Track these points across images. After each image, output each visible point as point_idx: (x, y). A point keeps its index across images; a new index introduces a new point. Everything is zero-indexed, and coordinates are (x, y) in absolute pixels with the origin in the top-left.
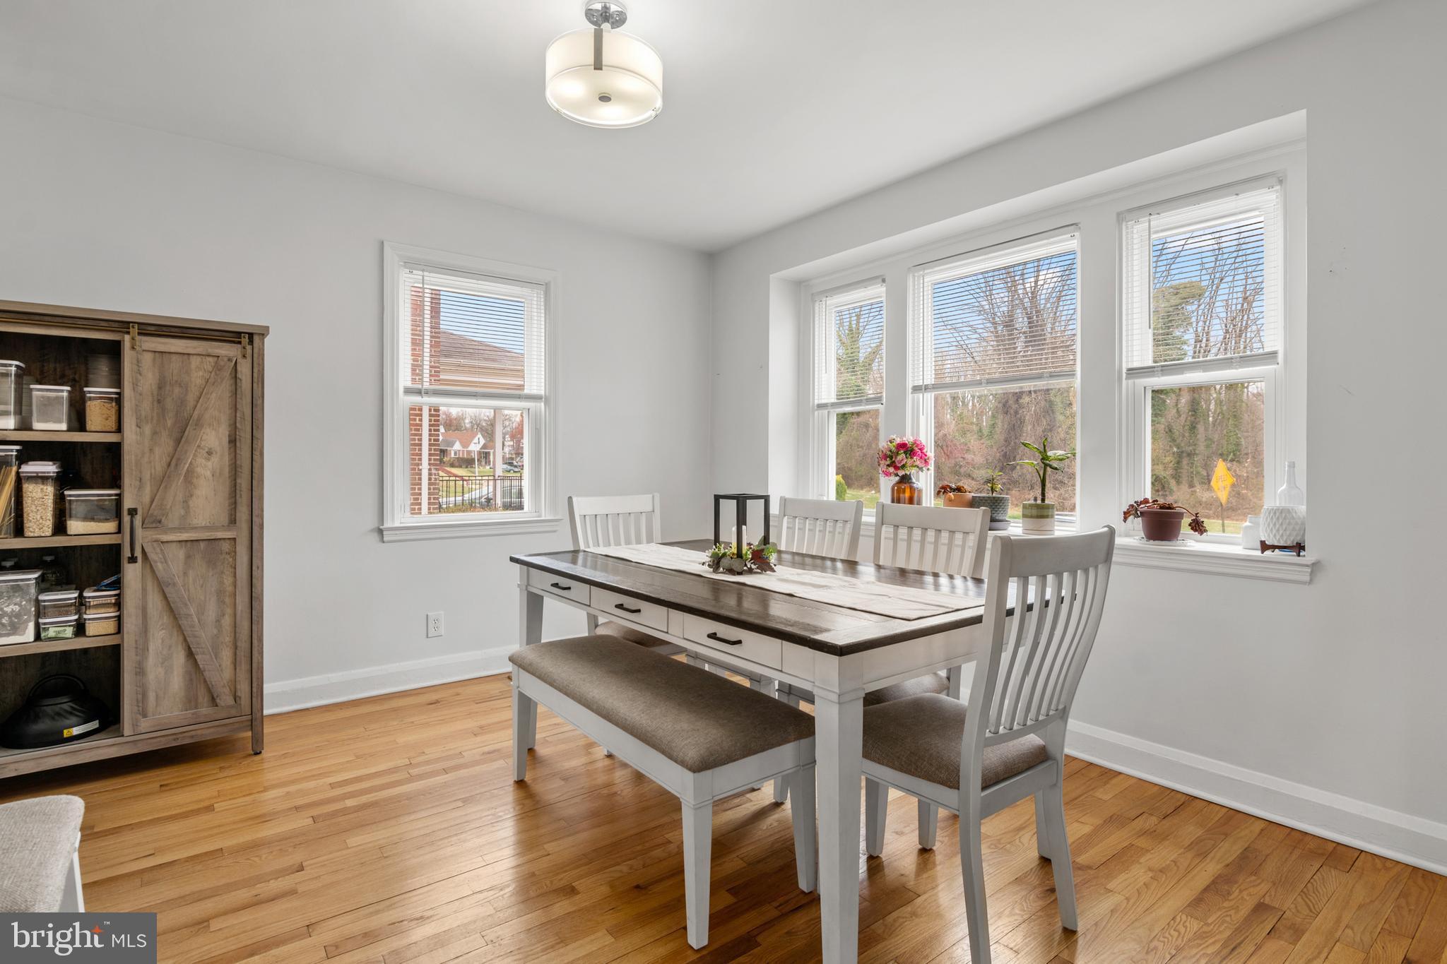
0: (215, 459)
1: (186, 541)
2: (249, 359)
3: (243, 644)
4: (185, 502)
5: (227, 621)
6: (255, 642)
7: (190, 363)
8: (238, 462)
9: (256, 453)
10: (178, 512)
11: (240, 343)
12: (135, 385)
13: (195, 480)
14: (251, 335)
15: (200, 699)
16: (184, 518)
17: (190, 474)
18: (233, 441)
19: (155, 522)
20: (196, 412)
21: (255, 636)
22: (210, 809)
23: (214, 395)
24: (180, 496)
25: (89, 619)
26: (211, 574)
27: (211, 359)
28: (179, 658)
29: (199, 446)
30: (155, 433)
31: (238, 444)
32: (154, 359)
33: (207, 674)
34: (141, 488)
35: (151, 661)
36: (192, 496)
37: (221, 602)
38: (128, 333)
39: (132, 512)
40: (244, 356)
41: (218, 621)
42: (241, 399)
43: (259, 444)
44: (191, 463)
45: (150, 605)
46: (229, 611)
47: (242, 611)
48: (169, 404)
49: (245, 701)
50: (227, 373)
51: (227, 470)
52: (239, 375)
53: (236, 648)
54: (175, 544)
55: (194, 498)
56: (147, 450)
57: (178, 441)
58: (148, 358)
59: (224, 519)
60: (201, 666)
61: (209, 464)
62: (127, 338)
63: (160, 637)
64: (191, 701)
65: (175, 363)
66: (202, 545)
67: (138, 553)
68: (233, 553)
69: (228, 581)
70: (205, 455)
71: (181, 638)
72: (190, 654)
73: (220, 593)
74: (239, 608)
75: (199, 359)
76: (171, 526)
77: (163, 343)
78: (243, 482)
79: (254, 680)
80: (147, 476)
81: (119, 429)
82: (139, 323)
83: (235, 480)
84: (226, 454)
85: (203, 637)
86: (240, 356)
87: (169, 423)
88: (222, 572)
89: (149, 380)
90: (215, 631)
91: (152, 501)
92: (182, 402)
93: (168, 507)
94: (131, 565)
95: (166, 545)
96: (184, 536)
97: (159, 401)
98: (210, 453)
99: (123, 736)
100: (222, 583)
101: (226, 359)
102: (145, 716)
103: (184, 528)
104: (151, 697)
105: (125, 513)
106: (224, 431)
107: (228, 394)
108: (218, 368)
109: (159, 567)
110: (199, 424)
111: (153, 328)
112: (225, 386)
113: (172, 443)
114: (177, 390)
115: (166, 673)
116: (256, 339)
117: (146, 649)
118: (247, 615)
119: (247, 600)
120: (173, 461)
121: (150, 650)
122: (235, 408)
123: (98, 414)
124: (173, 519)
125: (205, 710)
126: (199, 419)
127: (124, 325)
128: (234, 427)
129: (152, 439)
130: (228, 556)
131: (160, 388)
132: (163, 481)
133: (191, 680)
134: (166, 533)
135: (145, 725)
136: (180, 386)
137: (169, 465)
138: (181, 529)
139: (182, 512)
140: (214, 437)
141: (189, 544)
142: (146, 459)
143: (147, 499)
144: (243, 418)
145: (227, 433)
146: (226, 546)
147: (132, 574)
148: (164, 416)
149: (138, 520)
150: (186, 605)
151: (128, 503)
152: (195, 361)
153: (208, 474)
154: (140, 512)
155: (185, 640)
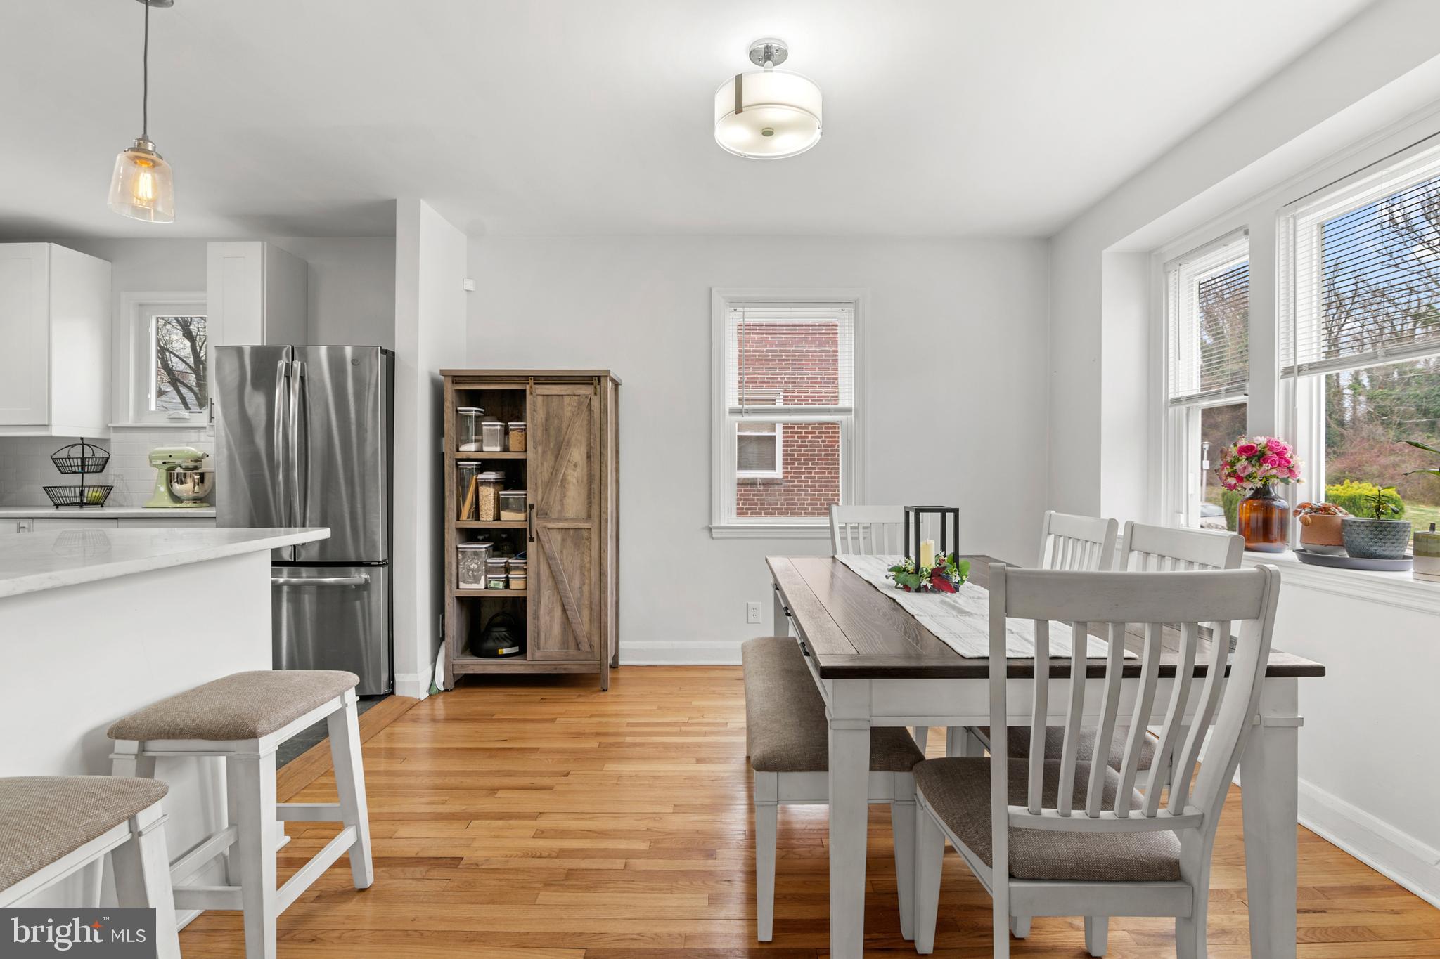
0: (579, 470)
1: (562, 529)
2: (598, 396)
3: (596, 607)
4: (561, 500)
5: (586, 588)
6: (603, 606)
7: (563, 402)
8: (593, 472)
9: (603, 465)
10: (557, 507)
11: (592, 384)
12: (532, 419)
13: (566, 486)
14: (599, 378)
15: (570, 643)
16: (560, 512)
17: (564, 479)
18: (589, 457)
19: (544, 515)
20: (567, 437)
21: (602, 602)
22: (553, 720)
23: (577, 423)
24: (558, 498)
25: (512, 578)
26: (576, 553)
27: (576, 398)
28: (558, 613)
29: (569, 461)
30: (544, 452)
31: (592, 459)
32: (543, 401)
33: (573, 625)
34: (536, 490)
35: (542, 611)
36: (565, 496)
37: (582, 574)
38: (528, 383)
39: (532, 506)
40: (595, 394)
41: (581, 588)
42: (594, 425)
43: (605, 459)
44: (564, 473)
45: (542, 572)
46: (587, 581)
47: (595, 582)
48: (552, 432)
49: (597, 649)
50: (584, 407)
51: (586, 478)
52: (592, 408)
53: (591, 609)
54: (555, 530)
55: (566, 498)
56: (540, 465)
57: (557, 457)
58: (540, 398)
59: (584, 515)
60: (570, 619)
61: (575, 474)
62: (528, 387)
63: (547, 596)
64: (564, 644)
65: (555, 403)
66: (572, 532)
67: (534, 535)
68: (589, 539)
69: (587, 559)
70: (573, 467)
71: (559, 598)
72: (564, 610)
73: (582, 567)
74: (593, 580)
75: (568, 398)
76: (553, 517)
77: (548, 389)
78: (595, 486)
79: (602, 634)
80: (540, 482)
81: (525, 451)
82: (534, 377)
83: (591, 485)
84: (586, 465)
85: (572, 597)
86: (593, 394)
87: (552, 445)
88: (583, 553)
89: (541, 415)
90: (579, 595)
91: (542, 500)
92: (559, 429)
93: (551, 504)
94: (531, 543)
95: (551, 531)
96: (560, 525)
97: (546, 430)
98: (575, 466)
99: (526, 660)
100: (583, 561)
101: (584, 397)
102: (539, 649)
103: (561, 520)
104: (542, 635)
105: (528, 507)
106: (584, 450)
107: (585, 422)
108: (580, 404)
109: (547, 546)
110: (568, 445)
111: (543, 379)
112: (585, 416)
113: (553, 459)
114: (556, 421)
115: (550, 621)
116: (602, 379)
117: (539, 602)
118: (598, 586)
119: (598, 575)
120: (555, 471)
121: (542, 603)
122: (590, 433)
123: (514, 440)
124: (554, 515)
125: (572, 651)
126: (568, 442)
127: (525, 378)
128: (590, 447)
129: (542, 456)
130: (586, 542)
131: (547, 420)
132: (549, 485)
133: (565, 628)
134: (550, 522)
135: (538, 655)
136: (558, 418)
137: (552, 474)
138: (558, 520)
139: (560, 508)
140: (577, 454)
141: (564, 530)
142: (539, 471)
143: (540, 498)
144: (595, 440)
145: (586, 451)
146: (585, 534)
147: (532, 548)
148: (549, 441)
149: (535, 511)
150: (562, 574)
151: (529, 502)
152: (567, 399)
153: (575, 481)
154: (535, 507)
155: (561, 599)
